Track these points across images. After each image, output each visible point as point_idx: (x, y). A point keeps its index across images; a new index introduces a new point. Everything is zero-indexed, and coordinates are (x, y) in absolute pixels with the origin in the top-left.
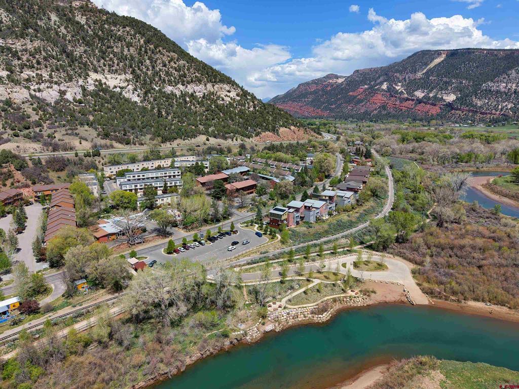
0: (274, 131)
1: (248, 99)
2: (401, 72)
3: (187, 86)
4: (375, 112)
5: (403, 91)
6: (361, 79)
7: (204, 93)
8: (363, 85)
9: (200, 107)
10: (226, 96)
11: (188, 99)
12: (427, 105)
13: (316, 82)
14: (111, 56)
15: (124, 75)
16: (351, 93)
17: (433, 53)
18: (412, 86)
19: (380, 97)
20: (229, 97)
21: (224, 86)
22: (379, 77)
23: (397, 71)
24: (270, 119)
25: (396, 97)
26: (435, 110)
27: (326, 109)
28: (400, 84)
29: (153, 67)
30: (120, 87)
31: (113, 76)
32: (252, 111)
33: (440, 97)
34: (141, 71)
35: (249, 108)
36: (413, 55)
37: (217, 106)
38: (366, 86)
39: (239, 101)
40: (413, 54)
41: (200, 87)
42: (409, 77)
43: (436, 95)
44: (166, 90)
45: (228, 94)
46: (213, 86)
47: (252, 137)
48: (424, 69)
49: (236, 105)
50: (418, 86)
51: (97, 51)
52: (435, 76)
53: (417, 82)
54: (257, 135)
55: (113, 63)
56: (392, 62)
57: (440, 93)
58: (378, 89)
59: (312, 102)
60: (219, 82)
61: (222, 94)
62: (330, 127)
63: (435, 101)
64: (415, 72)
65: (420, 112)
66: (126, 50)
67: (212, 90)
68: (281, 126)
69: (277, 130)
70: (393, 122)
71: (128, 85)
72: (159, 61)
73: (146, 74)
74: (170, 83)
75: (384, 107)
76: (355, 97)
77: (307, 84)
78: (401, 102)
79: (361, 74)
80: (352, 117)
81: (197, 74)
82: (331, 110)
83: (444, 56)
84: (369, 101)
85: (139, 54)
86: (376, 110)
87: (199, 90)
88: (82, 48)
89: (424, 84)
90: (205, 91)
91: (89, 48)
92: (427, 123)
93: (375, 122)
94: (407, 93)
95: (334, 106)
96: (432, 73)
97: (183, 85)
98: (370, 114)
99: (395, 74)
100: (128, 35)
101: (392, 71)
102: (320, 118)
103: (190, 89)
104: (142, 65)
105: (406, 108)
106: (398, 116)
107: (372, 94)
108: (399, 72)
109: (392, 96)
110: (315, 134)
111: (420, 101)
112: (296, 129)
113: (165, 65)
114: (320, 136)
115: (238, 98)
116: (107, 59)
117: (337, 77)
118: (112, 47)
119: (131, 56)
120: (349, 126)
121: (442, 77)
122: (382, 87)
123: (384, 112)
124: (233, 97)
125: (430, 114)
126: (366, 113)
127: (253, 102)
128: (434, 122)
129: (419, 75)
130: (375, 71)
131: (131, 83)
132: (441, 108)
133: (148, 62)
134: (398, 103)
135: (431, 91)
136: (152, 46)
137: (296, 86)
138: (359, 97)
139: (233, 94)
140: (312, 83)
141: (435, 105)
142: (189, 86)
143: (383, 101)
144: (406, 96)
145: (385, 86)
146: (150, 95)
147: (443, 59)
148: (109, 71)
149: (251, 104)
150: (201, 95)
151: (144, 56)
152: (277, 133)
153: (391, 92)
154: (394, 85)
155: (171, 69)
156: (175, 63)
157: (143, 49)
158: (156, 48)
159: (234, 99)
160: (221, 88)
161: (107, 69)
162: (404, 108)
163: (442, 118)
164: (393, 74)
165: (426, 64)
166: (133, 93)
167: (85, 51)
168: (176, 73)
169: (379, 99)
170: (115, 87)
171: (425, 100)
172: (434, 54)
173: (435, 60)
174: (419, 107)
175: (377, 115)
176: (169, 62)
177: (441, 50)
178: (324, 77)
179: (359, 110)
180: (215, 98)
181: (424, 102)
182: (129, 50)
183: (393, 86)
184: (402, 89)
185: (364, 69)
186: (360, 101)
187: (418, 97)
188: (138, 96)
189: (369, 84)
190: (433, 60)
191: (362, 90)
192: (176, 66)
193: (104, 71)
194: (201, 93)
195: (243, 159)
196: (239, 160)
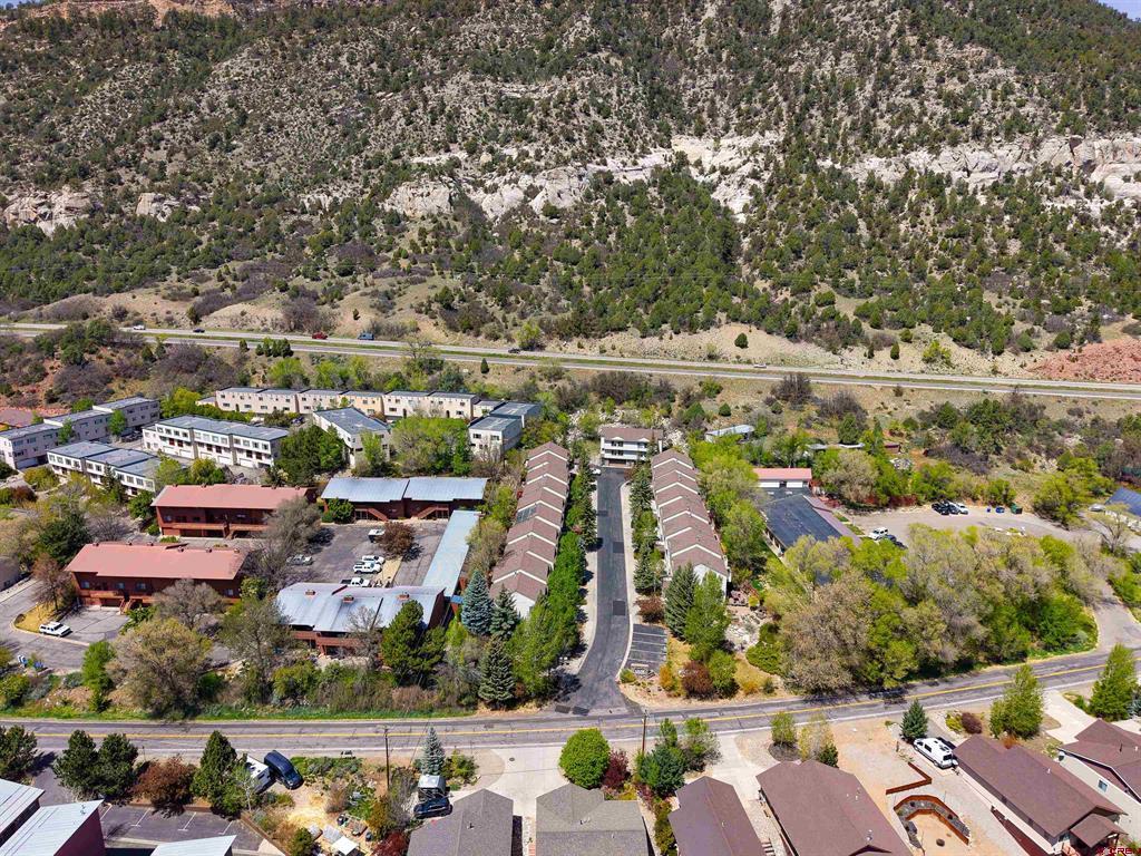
7: (1010, 173)
11: (912, 197)
15: (756, 137)
30: (722, 170)
41: (1004, 151)
44: (855, 169)
46: (1075, 143)
60: (1116, 128)
61: (1114, 171)
67: (1061, 160)
71: (745, 163)
72: (906, 81)
90: (1019, 166)
150: (992, 178)
160: (1116, 150)
166: (741, 185)
170: (713, 171)
176: (941, 80)
192: (959, 88)
194: (993, 174)
195: (639, 444)
196: (621, 443)
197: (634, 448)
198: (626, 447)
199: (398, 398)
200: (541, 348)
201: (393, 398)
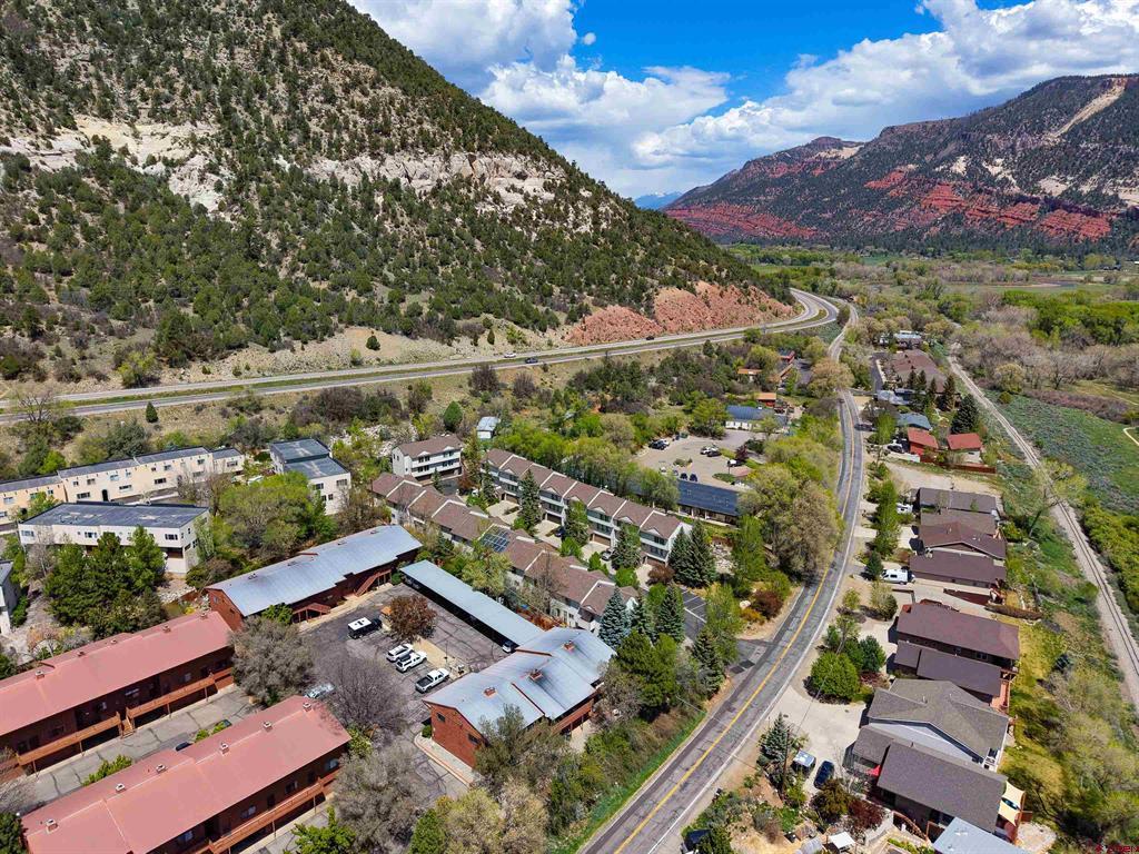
0: (638, 299)
1: (579, 197)
2: (1003, 132)
3: (383, 160)
4: (934, 231)
5: (1010, 177)
6: (900, 148)
7: (439, 181)
8: (903, 164)
9: (414, 223)
10: (513, 188)
11: (379, 200)
12: (1072, 214)
13: (787, 157)
14: (173, 71)
15: (188, 126)
16: (872, 184)
17: (1089, 82)
18: (1033, 165)
19: (947, 192)
20: (521, 191)
21: (507, 160)
22: (945, 145)
23: (994, 129)
24: (637, 258)
25: (990, 193)
26: (1094, 229)
27: (809, 220)
28: (999, 161)
29: (294, 104)
30: (165, 161)
31: (159, 128)
32: (587, 234)
33: (1111, 193)
34: (254, 113)
35: (576, 225)
36: (1034, 90)
37: (471, 221)
38: (911, 166)
39: (547, 205)
40: (1034, 86)
41: (429, 162)
42: (1023, 145)
43: (1099, 188)
44: (314, 170)
45: (518, 183)
46: (472, 159)
47: (556, 325)
48: (1064, 123)
49: (539, 217)
50: (1049, 165)
51: (134, 57)
52: (1095, 141)
53: (1047, 157)
54: (572, 319)
55: (173, 90)
56: (978, 108)
57: (1109, 183)
58: (940, 174)
59: (777, 202)
60: (491, 149)
61: (499, 183)
62: (817, 272)
63: (1095, 206)
64: (1041, 131)
65: (1053, 232)
66: (223, 54)
67: (467, 171)
68: (665, 283)
69: (649, 298)
70: (981, 258)
71: (192, 155)
72: (315, 87)
73: (268, 122)
74: (334, 151)
75: (956, 218)
76: (883, 193)
77: (767, 161)
78: (1003, 206)
79: (900, 137)
80: (874, 241)
81: (426, 126)
82: (824, 224)
83: (1119, 90)
84: (918, 202)
85: (262, 65)
86: (935, 224)
87: (421, 172)
88: (87, 49)
89: (1066, 160)
90: (443, 175)
91: (112, 48)
92: (1076, 261)
93: (933, 255)
94: (1019, 183)
95: (828, 215)
96: (1088, 133)
97: (373, 156)
98: (921, 235)
99: (989, 136)
100: (240, 15)
101: (979, 129)
102: (793, 244)
103: (392, 168)
104: (261, 98)
105: (1016, 222)
106: (995, 242)
107: (927, 186)
108: (998, 132)
109: (980, 191)
110: (774, 302)
111: (1053, 204)
112: (715, 289)
113: (330, 99)
114: (789, 307)
115: (549, 196)
116: (158, 79)
117: (839, 145)
118: (181, 47)
119: (235, 72)
120: (867, 268)
121: (1116, 143)
122: (953, 168)
123: (956, 231)
124: (532, 194)
125: (1081, 237)
126: (910, 232)
127: (595, 208)
128: (1093, 258)
129: (1053, 137)
130: (937, 128)
131: (207, 150)
132: (1111, 222)
133: (281, 87)
134: (994, 207)
135: (1084, 179)
136: (303, 46)
137: (739, 166)
138: (893, 192)
139: (533, 185)
140: (778, 160)
141: (1096, 215)
142: (389, 160)
143: (955, 204)
144: (1016, 190)
145: (960, 166)
146: (253, 186)
147: (1115, 97)
148: (152, 115)
149: (589, 211)
150: (428, 185)
151: (274, 72)
152: (649, 308)
153: (978, 182)
154: (984, 164)
155: (347, 111)
156: (365, 94)
157: (274, 53)
158: (313, 49)
159: (535, 197)
160: (497, 166)
161: (145, 108)
162: (1010, 221)
163: (1113, 247)
164: (982, 135)
165: (1071, 112)
166: (202, 180)
167: (94, 58)
168: (361, 121)
169: (944, 198)
170: (152, 161)
171: (1068, 202)
172: (1092, 85)
173: (1095, 101)
174: (1053, 218)
175: (938, 236)
176: (346, 91)
177: (1112, 76)
178: (808, 145)
179: (893, 223)
180: (472, 196)
181: (1065, 208)
182: (232, 56)
183: (981, 167)
184: (1007, 174)
185: (907, 126)
186: (896, 203)
187: (1050, 194)
188: (218, 188)
189: (919, 161)
190: (1089, 99)
191: (900, 177)
192: (365, 101)
193: (136, 113)
194: (428, 181)
195: (444, 454)
196: (427, 458)
197: (441, 459)
198: (433, 460)
199: (91, 476)
200: (155, 381)
201: (83, 479)
